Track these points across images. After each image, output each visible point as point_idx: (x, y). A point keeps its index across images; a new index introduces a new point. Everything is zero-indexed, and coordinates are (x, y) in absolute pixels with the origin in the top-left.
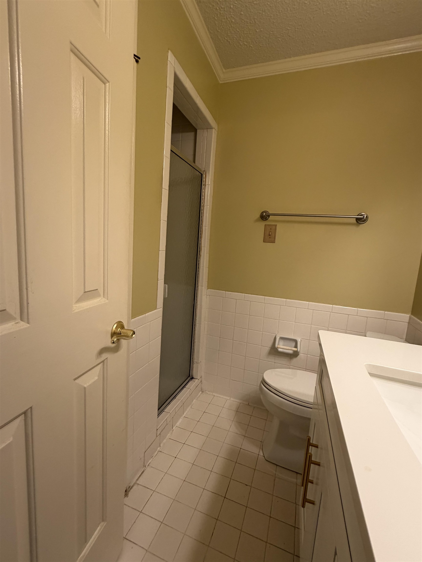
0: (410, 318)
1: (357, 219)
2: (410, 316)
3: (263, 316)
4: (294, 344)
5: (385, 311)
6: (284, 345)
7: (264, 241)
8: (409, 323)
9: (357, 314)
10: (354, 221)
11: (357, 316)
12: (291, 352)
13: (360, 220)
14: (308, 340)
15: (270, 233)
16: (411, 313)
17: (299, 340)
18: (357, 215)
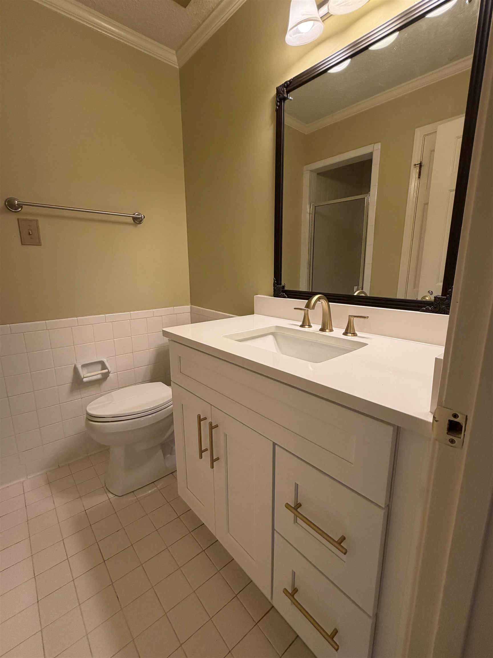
0: (191, 308)
1: (134, 219)
2: (190, 306)
3: (50, 348)
4: (100, 367)
5: (174, 306)
6: (88, 373)
7: (23, 243)
8: (191, 312)
9: (154, 316)
10: (131, 220)
11: (154, 317)
12: (99, 376)
13: (137, 220)
14: (115, 357)
15: (30, 231)
16: (190, 304)
17: (105, 360)
18: (133, 214)
